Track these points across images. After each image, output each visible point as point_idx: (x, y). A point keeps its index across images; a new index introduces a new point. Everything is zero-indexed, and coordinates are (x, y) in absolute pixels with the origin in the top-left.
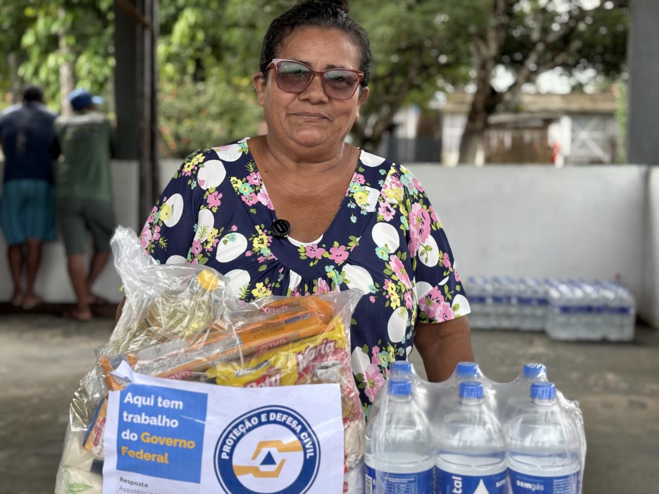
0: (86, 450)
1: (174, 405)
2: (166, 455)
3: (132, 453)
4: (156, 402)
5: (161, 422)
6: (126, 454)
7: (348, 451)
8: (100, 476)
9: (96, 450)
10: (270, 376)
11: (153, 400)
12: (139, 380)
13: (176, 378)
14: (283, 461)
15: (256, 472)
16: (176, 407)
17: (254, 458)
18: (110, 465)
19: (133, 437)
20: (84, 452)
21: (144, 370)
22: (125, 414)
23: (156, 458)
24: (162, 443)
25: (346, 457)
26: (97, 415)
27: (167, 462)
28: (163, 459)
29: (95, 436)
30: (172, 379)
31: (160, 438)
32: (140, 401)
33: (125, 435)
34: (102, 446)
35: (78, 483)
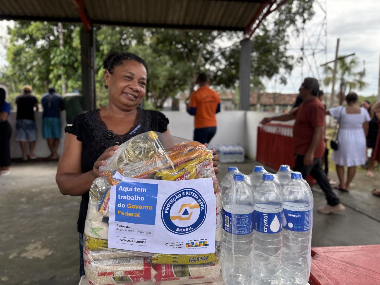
0: (100, 212)
1: (142, 190)
2: (139, 213)
3: (122, 213)
4: (133, 189)
5: (136, 199)
6: (120, 214)
7: (218, 206)
8: (107, 224)
9: (105, 213)
10: (186, 175)
11: (132, 188)
12: (125, 180)
13: (142, 178)
14: (192, 213)
15: (180, 218)
16: (143, 191)
17: (179, 212)
18: (112, 219)
19: (123, 206)
20: (99, 213)
21: (127, 175)
22: (119, 196)
23: (134, 215)
24: (137, 208)
25: (216, 209)
26: (105, 196)
27: (139, 216)
28: (137, 215)
29: (104, 206)
30: (140, 178)
31: (136, 206)
32: (126, 189)
33: (119, 205)
34: (108, 210)
35: (96, 227)
